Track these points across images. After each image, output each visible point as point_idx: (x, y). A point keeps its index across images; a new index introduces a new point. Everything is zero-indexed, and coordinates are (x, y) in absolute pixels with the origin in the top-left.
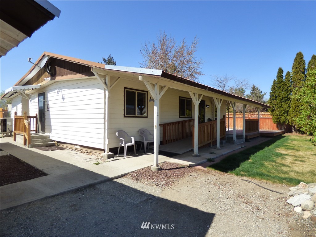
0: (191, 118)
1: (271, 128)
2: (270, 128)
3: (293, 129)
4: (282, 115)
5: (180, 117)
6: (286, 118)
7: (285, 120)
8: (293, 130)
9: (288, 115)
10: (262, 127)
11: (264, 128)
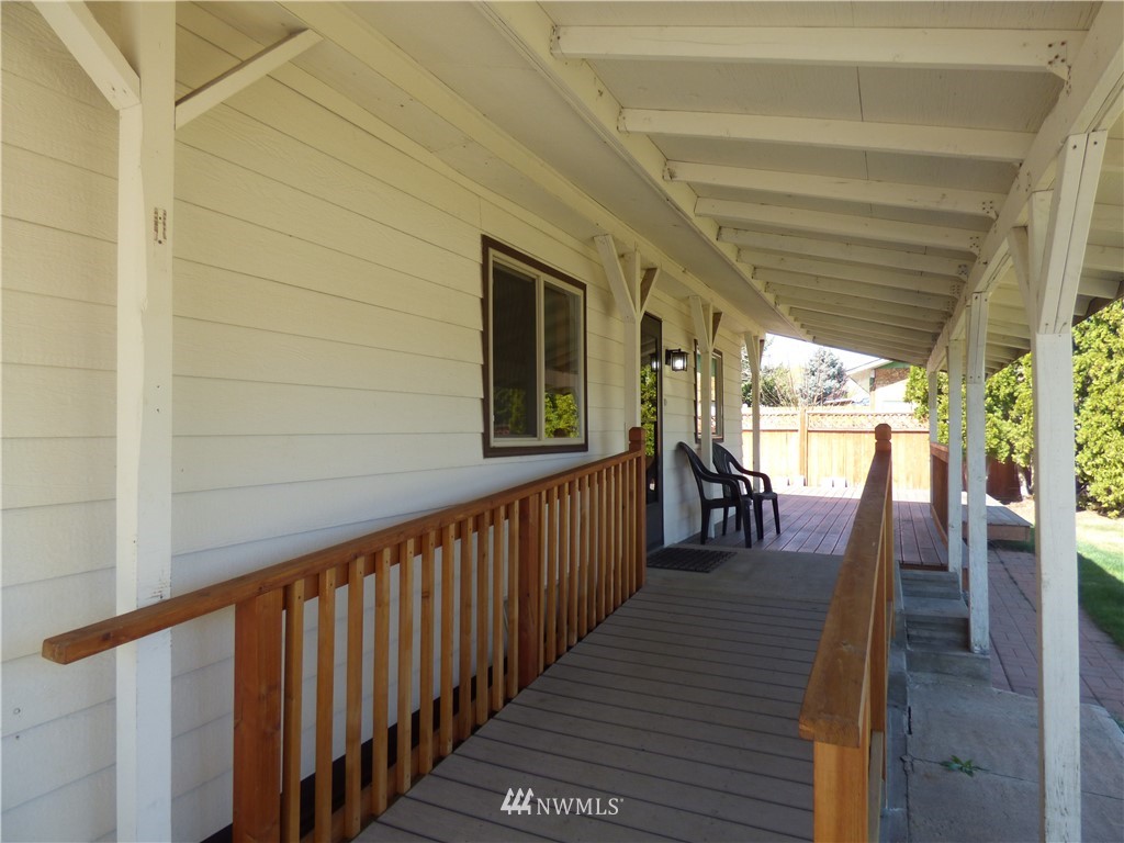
0: (584, 448)
3: (1024, 483)
5: (489, 452)
6: (1000, 432)
7: (995, 441)
8: (1024, 490)
9: (1006, 417)
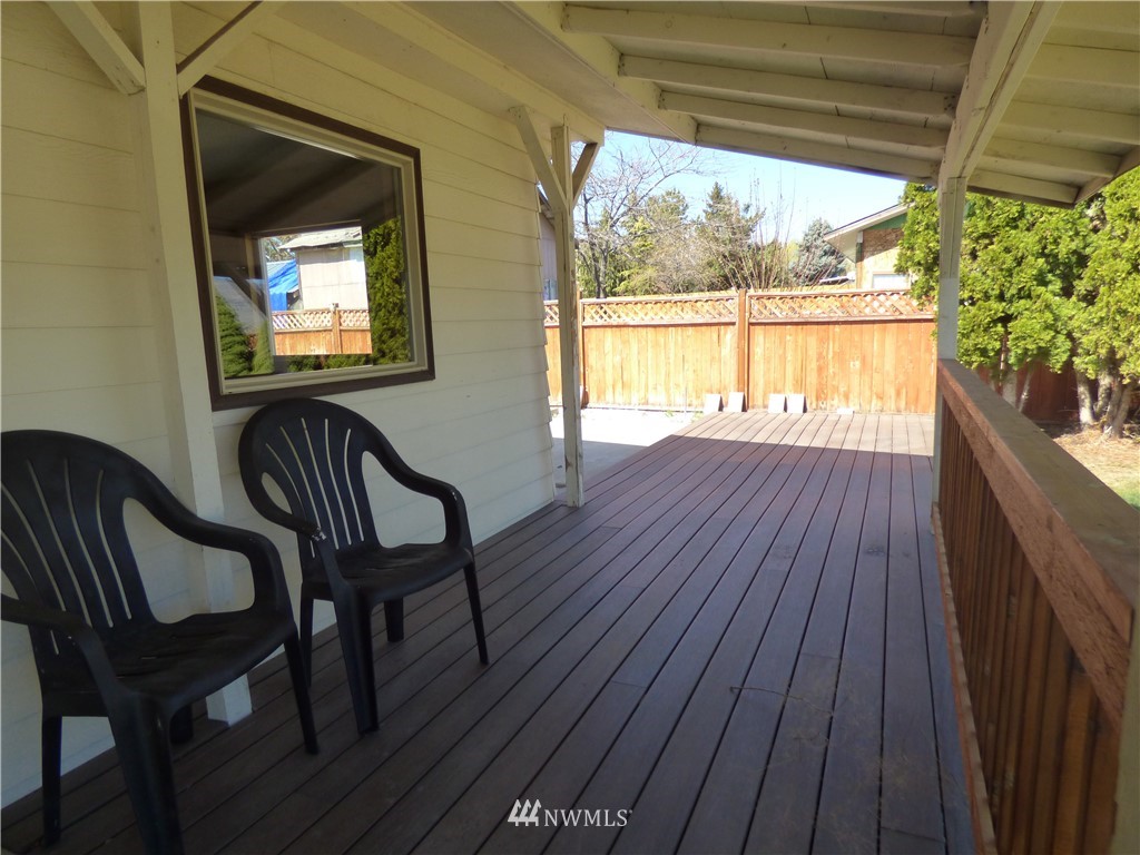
1: (898, 394)
2: (891, 391)
3: (1087, 402)
4: (1023, 294)
6: (1056, 318)
8: (1085, 414)
9: (1068, 292)
10: (836, 389)
11: (847, 397)
